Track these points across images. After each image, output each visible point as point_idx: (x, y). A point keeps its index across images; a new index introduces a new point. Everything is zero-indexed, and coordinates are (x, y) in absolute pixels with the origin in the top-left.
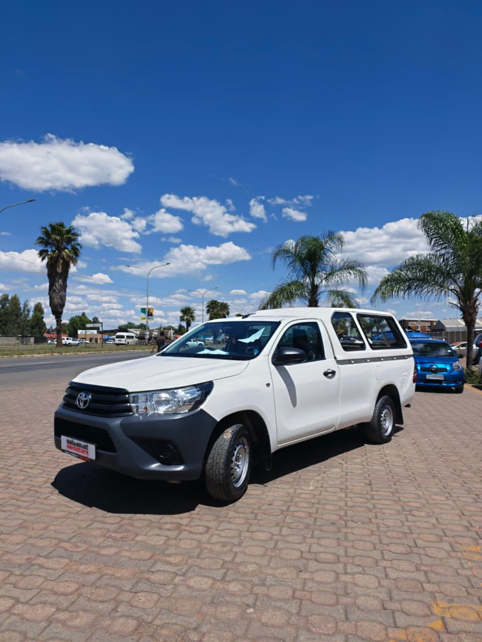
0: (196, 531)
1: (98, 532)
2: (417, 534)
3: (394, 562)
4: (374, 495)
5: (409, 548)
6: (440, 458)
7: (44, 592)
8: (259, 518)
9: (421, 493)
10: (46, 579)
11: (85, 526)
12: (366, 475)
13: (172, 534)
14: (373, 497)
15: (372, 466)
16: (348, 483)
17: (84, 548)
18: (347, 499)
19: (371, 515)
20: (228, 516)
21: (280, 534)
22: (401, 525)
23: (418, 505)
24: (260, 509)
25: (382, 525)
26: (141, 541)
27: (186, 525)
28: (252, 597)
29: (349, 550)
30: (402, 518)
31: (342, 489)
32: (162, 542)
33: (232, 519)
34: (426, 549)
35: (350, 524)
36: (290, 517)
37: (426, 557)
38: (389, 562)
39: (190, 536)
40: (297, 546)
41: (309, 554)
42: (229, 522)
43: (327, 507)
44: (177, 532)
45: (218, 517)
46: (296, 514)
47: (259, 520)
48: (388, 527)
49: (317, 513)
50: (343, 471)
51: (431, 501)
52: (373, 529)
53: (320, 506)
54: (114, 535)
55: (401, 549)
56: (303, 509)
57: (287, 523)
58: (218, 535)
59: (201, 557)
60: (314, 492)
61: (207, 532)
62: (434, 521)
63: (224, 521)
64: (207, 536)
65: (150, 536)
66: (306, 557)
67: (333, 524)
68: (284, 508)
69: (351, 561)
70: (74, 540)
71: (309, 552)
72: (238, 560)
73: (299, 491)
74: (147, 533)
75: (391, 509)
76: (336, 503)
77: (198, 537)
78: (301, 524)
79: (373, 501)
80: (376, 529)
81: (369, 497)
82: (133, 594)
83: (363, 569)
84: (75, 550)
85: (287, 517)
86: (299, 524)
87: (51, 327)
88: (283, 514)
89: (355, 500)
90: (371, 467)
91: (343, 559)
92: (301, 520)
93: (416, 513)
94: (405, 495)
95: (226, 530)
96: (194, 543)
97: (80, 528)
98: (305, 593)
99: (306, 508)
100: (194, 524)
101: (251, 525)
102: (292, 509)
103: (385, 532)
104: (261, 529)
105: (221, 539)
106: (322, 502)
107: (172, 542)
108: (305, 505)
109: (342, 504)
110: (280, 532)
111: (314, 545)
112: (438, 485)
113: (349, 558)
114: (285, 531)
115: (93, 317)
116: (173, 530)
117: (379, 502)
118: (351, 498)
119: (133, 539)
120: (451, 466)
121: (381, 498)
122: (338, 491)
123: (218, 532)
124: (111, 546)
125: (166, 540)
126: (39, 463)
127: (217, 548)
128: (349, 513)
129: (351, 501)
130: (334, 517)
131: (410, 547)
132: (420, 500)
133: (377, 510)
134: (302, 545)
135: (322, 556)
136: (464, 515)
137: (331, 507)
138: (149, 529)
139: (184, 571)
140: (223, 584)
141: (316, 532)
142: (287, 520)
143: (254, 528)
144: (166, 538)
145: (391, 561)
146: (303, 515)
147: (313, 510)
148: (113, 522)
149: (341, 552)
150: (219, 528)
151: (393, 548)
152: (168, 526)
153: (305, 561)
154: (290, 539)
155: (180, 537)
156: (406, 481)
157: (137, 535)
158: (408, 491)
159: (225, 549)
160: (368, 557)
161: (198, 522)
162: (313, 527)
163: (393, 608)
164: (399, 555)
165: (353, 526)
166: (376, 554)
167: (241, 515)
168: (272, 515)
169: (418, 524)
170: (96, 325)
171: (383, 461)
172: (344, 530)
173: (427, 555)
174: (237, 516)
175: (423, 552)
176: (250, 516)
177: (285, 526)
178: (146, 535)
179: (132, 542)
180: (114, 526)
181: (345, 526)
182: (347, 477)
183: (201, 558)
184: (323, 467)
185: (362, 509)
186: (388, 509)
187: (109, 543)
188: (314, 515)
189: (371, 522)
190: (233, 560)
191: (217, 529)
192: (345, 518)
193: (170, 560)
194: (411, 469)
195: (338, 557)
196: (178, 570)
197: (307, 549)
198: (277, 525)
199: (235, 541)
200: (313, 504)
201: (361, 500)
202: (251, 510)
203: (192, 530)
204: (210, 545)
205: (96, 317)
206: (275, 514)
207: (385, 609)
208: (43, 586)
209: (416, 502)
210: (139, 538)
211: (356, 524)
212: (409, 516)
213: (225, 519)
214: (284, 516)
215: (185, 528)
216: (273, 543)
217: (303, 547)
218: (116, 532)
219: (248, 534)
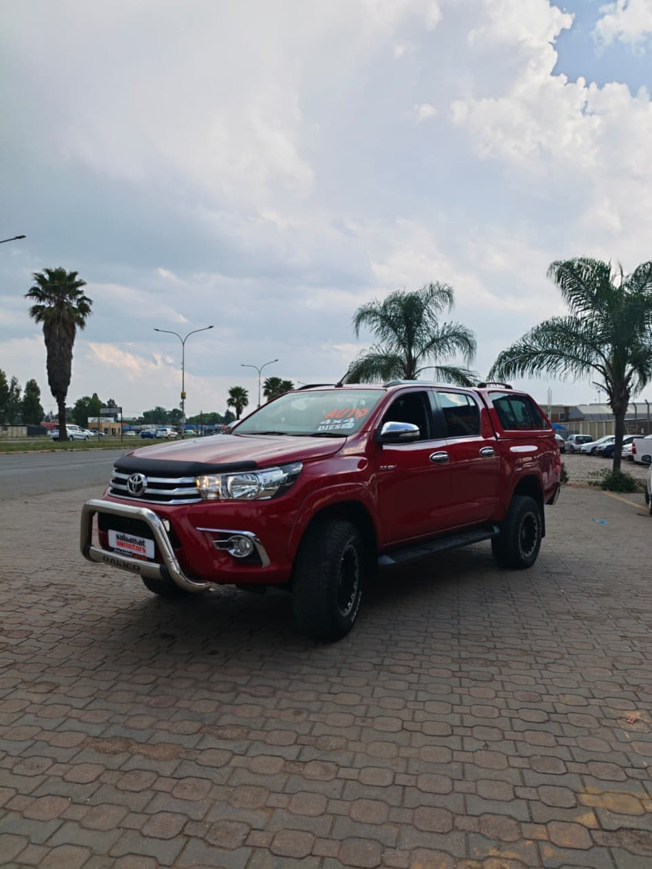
0: (259, 694)
1: (124, 697)
2: (556, 695)
3: (527, 733)
4: (497, 641)
5: (545, 714)
7: (51, 780)
8: (343, 674)
9: (558, 640)
10: (55, 761)
11: (106, 687)
12: (486, 615)
13: (226, 697)
14: (495, 646)
15: (492, 602)
16: (461, 627)
17: (106, 718)
18: (460, 648)
19: (494, 670)
20: (302, 672)
21: (372, 697)
22: (533, 683)
23: (556, 656)
24: (344, 662)
25: (509, 684)
26: (184, 707)
27: (245, 686)
28: (338, 784)
29: (466, 717)
30: (536, 673)
31: (453, 634)
32: (212, 709)
33: (307, 676)
34: (569, 715)
35: (465, 682)
36: (385, 672)
37: (569, 726)
38: (519, 734)
39: (251, 700)
40: (395, 713)
41: (414, 724)
42: (303, 681)
43: (434, 659)
44: (233, 694)
45: (289, 674)
46: (394, 669)
47: (343, 678)
48: (518, 685)
49: (420, 667)
50: (453, 610)
51: (573, 651)
52: (497, 689)
53: (424, 658)
54: (146, 699)
55: (535, 716)
56: (401, 662)
57: (381, 681)
58: (289, 698)
59: (267, 729)
60: (416, 639)
61: (273, 694)
62: (578, 678)
63: (296, 679)
64: (273, 700)
66: (409, 728)
68: (377, 660)
69: (469, 733)
70: (92, 707)
71: (413, 720)
72: (316, 732)
73: (396, 638)
74: (191, 697)
75: (521, 662)
76: (445, 653)
77: (262, 701)
78: (400, 683)
79: (496, 651)
80: (501, 689)
81: (490, 646)
82: (176, 781)
83: (486, 745)
84: (93, 721)
85: (382, 673)
86: (397, 682)
87: (51, 413)
88: (376, 670)
89: (472, 649)
91: (459, 731)
92: (400, 677)
93: (554, 667)
94: (538, 642)
95: (300, 692)
96: (257, 710)
97: (99, 690)
98: (410, 777)
99: (406, 660)
100: (255, 684)
101: (332, 684)
102: (388, 662)
103: (512, 692)
104: (346, 689)
105: (293, 703)
106: (428, 652)
107: (227, 708)
108: (405, 656)
109: (454, 655)
110: (372, 694)
111: (418, 712)
112: (580, 628)
113: (466, 729)
114: (379, 692)
115: (108, 400)
116: (228, 692)
117: (503, 652)
118: (466, 647)
119: (173, 706)
120: (597, 604)
121: (506, 646)
122: (448, 638)
124: (142, 715)
125: (218, 706)
126: (40, 600)
127: (287, 715)
128: (464, 666)
129: (466, 651)
130: (444, 673)
131: (548, 713)
132: (558, 649)
133: (502, 663)
134: (403, 711)
135: (430, 727)
136: (617, 669)
137: (438, 660)
138: (193, 690)
139: (244, 748)
140: (299, 766)
141: (421, 694)
142: (381, 678)
143: (336, 689)
144: (217, 703)
145: (522, 732)
146: (402, 670)
147: (414, 664)
148: (145, 682)
149: (456, 720)
150: (290, 689)
151: (525, 714)
152: (221, 687)
153: (407, 734)
154: (387, 703)
155: (237, 702)
156: (538, 623)
157: (178, 700)
158: (541, 637)
159: (300, 718)
160: (493, 727)
161: (261, 681)
162: (417, 686)
163: (528, 796)
164: (533, 724)
165: (469, 685)
166: (503, 724)
167: (319, 671)
168: (361, 671)
169: (556, 681)
170: (113, 411)
171: (507, 595)
172: (458, 690)
173: (570, 724)
174: (314, 672)
175: (564, 720)
176: (333, 672)
177: (378, 686)
178: (189, 700)
179: (173, 709)
180: (146, 687)
181: (458, 685)
183: (267, 731)
186: (515, 661)
187: (141, 712)
188: (418, 671)
189: (493, 680)
190: (310, 732)
191: (286, 691)
192: (459, 674)
193: (224, 734)
195: (452, 727)
196: (236, 747)
197: (410, 717)
198: (368, 684)
199: (313, 707)
200: (415, 655)
201: (480, 649)
202: (332, 664)
203: (253, 692)
204: (279, 712)
205: (112, 399)
206: (365, 669)
207: (517, 797)
208: (50, 772)
209: (552, 652)
210: (182, 704)
211: (474, 682)
212: (544, 672)
213: (298, 677)
214: (377, 672)
215: (243, 689)
216: (363, 709)
217: (405, 715)
218: (148, 695)
219: (329, 697)
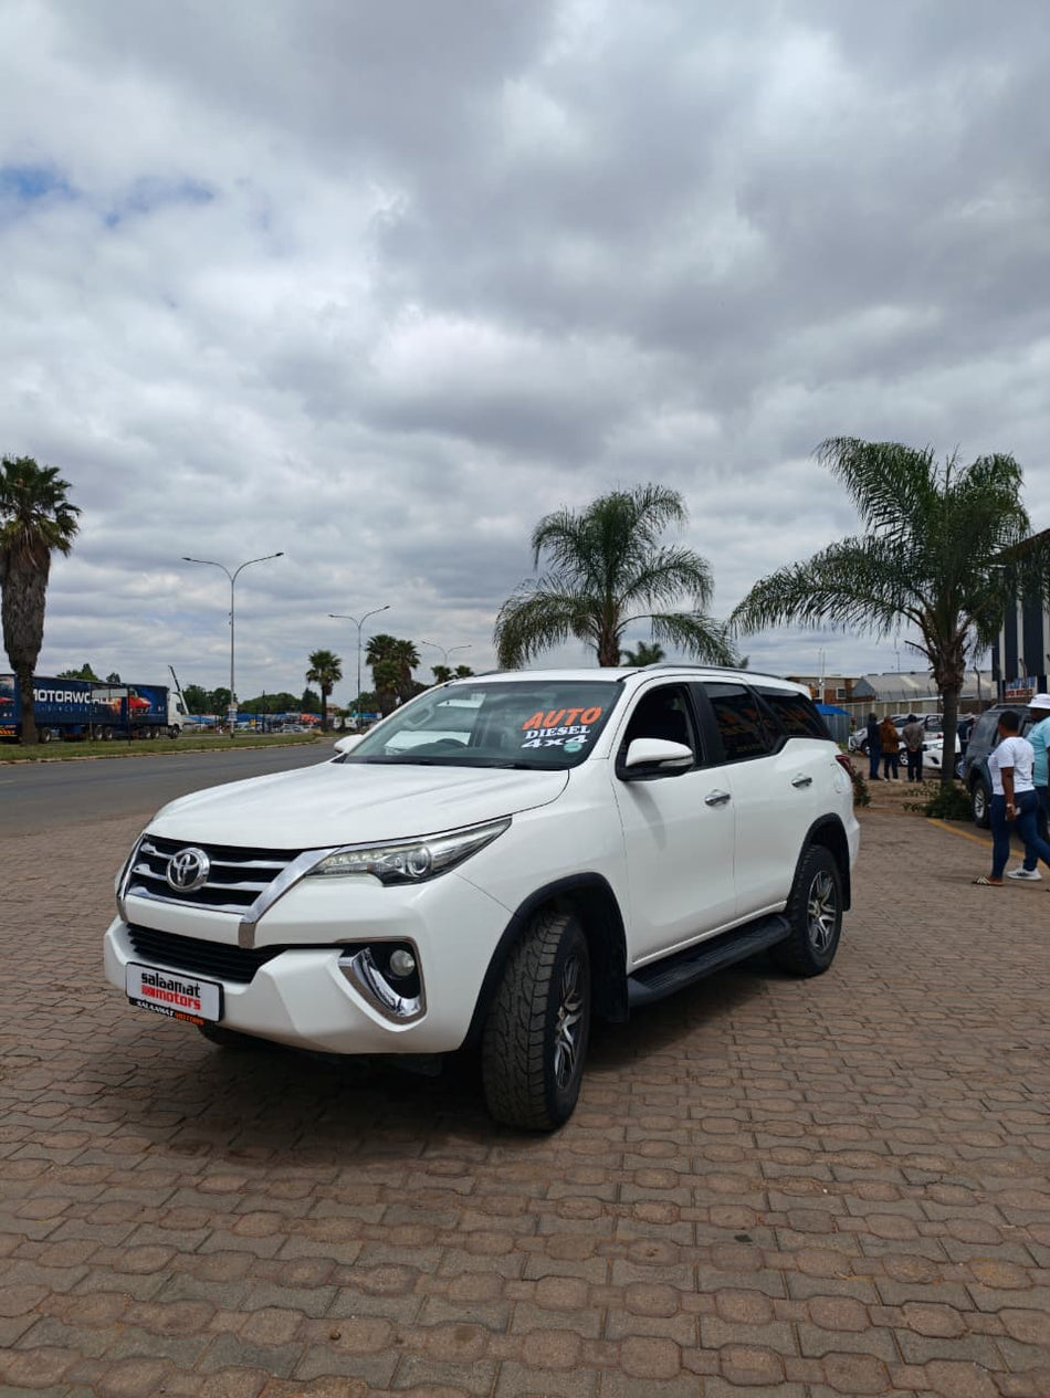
0: (381, 1287)
1: (102, 1309)
2: (965, 1263)
3: (933, 1367)
4: (824, 1135)
5: (956, 1313)
6: (948, 1017)
8: (546, 1229)
9: (934, 1127)
11: (66, 1285)
12: (791, 1077)
13: (314, 1300)
14: (821, 1144)
15: (797, 1047)
16: (751, 1104)
17: (60, 1371)
18: (760, 1154)
20: (466, 1227)
21: (609, 1284)
22: (914, 1233)
23: (938, 1165)
24: (544, 1199)
25: (869, 1239)
26: (227, 1332)
29: (804, 1328)
30: (909, 1207)
32: (286, 1335)
33: (476, 1237)
34: (1003, 1314)
35: (786, 1236)
36: (626, 1221)
37: (1009, 1342)
38: (919, 1371)
39: (366, 1304)
40: (661, 1326)
41: (703, 1354)
42: (467, 1248)
43: (716, 1182)
44: (327, 1292)
45: (439, 1232)
46: (642, 1210)
47: (546, 1237)
48: (885, 1241)
49: (693, 1205)
50: (730, 1067)
51: (967, 1152)
52: (848, 1252)
53: (696, 1181)
54: (149, 1313)
55: (938, 1322)
56: (655, 1194)
57: (622, 1243)
58: (444, 1296)
59: (406, 1383)
60: (673, 1136)
61: (410, 1286)
62: (993, 1217)
63: (454, 1246)
64: (411, 1302)
65: (252, 1313)
66: (694, 1368)
67: (743, 1239)
68: (606, 1192)
69: (818, 1376)
70: (31, 1340)
71: (700, 1346)
73: (635, 1134)
74: (245, 1299)
75: (878, 1182)
76: (733, 1168)
77: (389, 1306)
78: (660, 1246)
79: (824, 1159)
80: (855, 1252)
81: (814, 1146)
84: (33, 1379)
85: (621, 1222)
86: (654, 1245)
88: (608, 1214)
89: (781, 1155)
90: (793, 1051)
91: (797, 1368)
92: (658, 1230)
93: (942, 1192)
94: (899, 1133)
95: (464, 1279)
96: (382, 1331)
97: (51, 1292)
99: (664, 1188)
100: (372, 1261)
101: (527, 1254)
102: (629, 1194)
103: (881, 1260)
104: (555, 1268)
105: (454, 1309)
106: (701, 1166)
107: (319, 1330)
108: (660, 1179)
109: (750, 1170)
110: (610, 1277)
111: (707, 1321)
112: (965, 1098)
113: (811, 1362)
114: (624, 1273)
116: (318, 1286)
117: (841, 1160)
118: (770, 1150)
119: (204, 1330)
120: (981, 1042)
121: (843, 1145)
122: (732, 1130)
123: (442, 1286)
124: (139, 1358)
125: (299, 1325)
127: (443, 1343)
128: (775, 1197)
129: (772, 1160)
130: (740, 1218)
131: (962, 1311)
132: (940, 1149)
133: (844, 1187)
134: (678, 1319)
135: (738, 1360)
137: (725, 1185)
141: (706, 1272)
142: (622, 1234)
144: (298, 1317)
145: (923, 1365)
146: (659, 1213)
147: (680, 1196)
148: (150, 1267)
149: (786, 1343)
150: (444, 1272)
151: (917, 1318)
152: (302, 1274)
153: (692, 1381)
154: (640, 1299)
155: (338, 1309)
156: (887, 1090)
158: (901, 1122)
159: (470, 1348)
160: (862, 1356)
161: (383, 1253)
162: (693, 1253)
164: (940, 1342)
165: (794, 1245)
166: (879, 1345)
167: (499, 1222)
168: (580, 1218)
169: (957, 1228)
171: (815, 1029)
172: (775, 1260)
173: (1011, 1338)
174: (487, 1225)
175: (997, 1328)
176: (524, 1224)
177: (619, 1255)
178: (240, 1311)
179: (203, 1338)
180: (150, 1280)
181: (774, 1246)
182: (746, 1083)
183: (403, 1390)
184: (682, 1056)
185: (804, 1187)
186: (868, 1181)
187: (138, 1348)
188: (687, 1213)
189: (836, 1230)
191: (436, 1276)
192: (769, 1218)
194: (889, 1053)
195: (780, 1358)
197: (693, 1336)
198: (597, 1251)
199: (493, 1317)
200: (678, 1174)
201: (797, 1156)
202: (522, 1204)
203: (369, 1282)
204: (424, 1335)
206: (587, 1213)
209: (929, 1155)
210: (224, 1322)
211: (801, 1238)
212: (928, 1205)
213: (457, 1239)
214: (610, 1218)
215: (349, 1277)
216: (595, 1317)
217: (681, 1329)
218: (154, 1301)
219: (525, 1289)
